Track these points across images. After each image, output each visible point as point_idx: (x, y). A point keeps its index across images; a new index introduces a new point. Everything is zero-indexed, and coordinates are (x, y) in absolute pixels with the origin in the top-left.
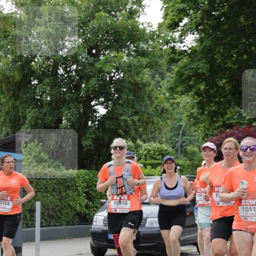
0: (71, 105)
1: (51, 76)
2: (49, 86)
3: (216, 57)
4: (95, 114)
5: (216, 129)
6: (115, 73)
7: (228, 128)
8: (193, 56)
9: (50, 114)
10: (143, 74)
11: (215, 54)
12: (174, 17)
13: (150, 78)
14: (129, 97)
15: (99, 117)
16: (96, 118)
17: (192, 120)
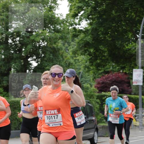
0: (16, 60)
1: (5, 44)
2: (3, 50)
3: (99, 33)
4: (31, 66)
5: (100, 74)
6: (42, 42)
7: (106, 74)
8: (86, 33)
9: (4, 66)
10: (58, 43)
11: (99, 32)
12: (75, 11)
13: (62, 45)
14: (50, 57)
15: (33, 67)
16: (31, 68)
17: (86, 69)
